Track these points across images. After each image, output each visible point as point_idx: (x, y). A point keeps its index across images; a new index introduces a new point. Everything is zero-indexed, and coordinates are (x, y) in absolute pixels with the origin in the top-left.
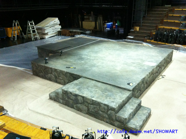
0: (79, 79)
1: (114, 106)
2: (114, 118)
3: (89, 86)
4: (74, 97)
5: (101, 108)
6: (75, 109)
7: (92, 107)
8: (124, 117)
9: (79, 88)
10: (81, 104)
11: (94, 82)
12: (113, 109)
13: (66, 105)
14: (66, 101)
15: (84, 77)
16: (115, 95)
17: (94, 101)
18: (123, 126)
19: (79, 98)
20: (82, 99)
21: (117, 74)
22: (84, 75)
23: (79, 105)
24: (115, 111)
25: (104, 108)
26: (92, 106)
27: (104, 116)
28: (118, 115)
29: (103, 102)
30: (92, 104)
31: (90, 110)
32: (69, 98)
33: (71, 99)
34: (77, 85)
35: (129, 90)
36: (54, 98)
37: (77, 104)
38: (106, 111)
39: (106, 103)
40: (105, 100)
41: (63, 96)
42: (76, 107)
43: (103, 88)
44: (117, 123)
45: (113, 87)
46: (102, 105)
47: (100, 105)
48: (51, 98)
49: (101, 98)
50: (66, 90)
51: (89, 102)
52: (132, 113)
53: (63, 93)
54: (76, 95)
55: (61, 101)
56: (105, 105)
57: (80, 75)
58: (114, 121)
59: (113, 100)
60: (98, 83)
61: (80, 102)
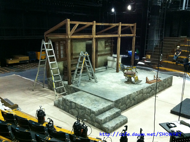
0: (78, 92)
1: (94, 111)
2: (94, 120)
3: (83, 97)
4: (70, 103)
5: (86, 111)
6: (70, 113)
7: (81, 112)
8: (100, 119)
9: (75, 98)
10: (74, 109)
11: (88, 94)
12: (93, 112)
13: (64, 110)
14: (65, 107)
15: (82, 91)
16: (99, 104)
17: (82, 106)
18: (100, 126)
19: (73, 104)
20: (74, 105)
21: (110, 90)
22: (83, 89)
23: (72, 110)
24: (94, 114)
25: (88, 112)
26: (81, 110)
27: (88, 118)
28: (96, 117)
29: (88, 107)
30: (81, 109)
31: (80, 114)
32: (66, 104)
33: (68, 105)
34: (74, 95)
35: (112, 102)
36: (57, 105)
37: (71, 109)
38: (89, 114)
39: (90, 108)
40: (90, 106)
41: (62, 102)
42: (71, 111)
43: (93, 99)
44: (96, 124)
45: (101, 99)
46: (87, 109)
47: (85, 109)
48: (55, 105)
49: (87, 105)
50: (65, 98)
51: (79, 107)
52: (109, 117)
53: (63, 100)
54: (71, 102)
55: (61, 107)
56: (89, 109)
57: (80, 89)
58: (94, 122)
59: (96, 107)
60: (92, 95)
61: (73, 107)
